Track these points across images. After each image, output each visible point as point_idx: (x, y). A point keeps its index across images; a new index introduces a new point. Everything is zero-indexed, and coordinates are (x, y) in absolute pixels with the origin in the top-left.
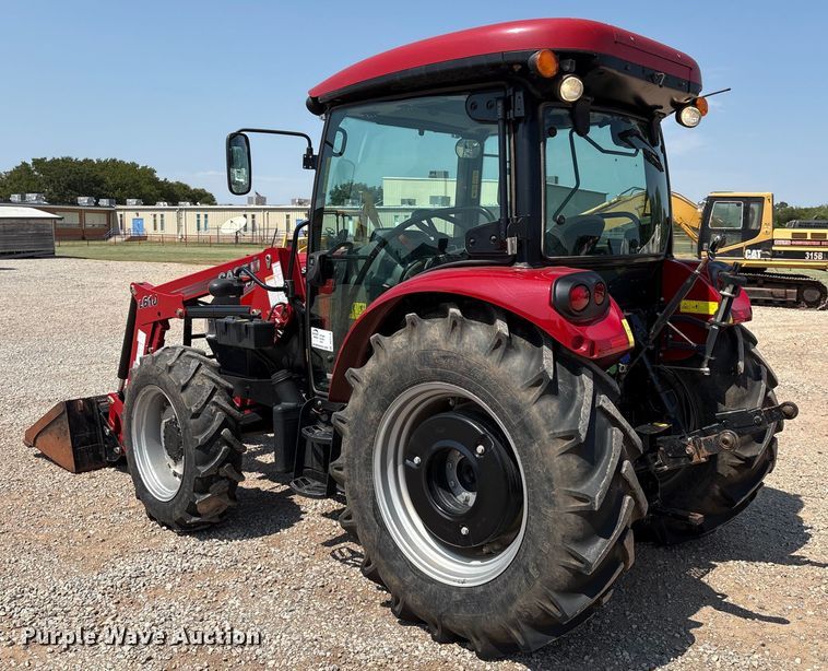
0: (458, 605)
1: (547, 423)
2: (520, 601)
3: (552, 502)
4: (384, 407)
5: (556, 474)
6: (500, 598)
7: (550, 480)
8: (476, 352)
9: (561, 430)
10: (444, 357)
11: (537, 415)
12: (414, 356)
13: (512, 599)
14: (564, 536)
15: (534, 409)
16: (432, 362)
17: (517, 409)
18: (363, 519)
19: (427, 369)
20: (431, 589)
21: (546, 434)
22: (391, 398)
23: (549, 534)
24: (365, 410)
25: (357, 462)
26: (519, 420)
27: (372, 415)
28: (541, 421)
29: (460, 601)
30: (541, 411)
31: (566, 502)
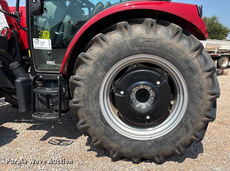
0: (150, 147)
1: (201, 66)
2: (183, 139)
3: (201, 97)
4: (107, 70)
5: (204, 86)
6: (172, 140)
7: (201, 89)
8: (166, 38)
9: (206, 68)
10: (147, 41)
11: (197, 63)
12: (128, 42)
13: (178, 138)
14: (205, 110)
15: (196, 61)
16: (140, 45)
17: (187, 62)
18: (95, 123)
19: (136, 48)
20: (135, 144)
21: (201, 71)
22: (112, 65)
23: (199, 111)
24: (95, 72)
25: (90, 98)
26: (188, 66)
27: (100, 74)
28: (199, 65)
29: (152, 145)
30: (198, 61)
31: (207, 96)
